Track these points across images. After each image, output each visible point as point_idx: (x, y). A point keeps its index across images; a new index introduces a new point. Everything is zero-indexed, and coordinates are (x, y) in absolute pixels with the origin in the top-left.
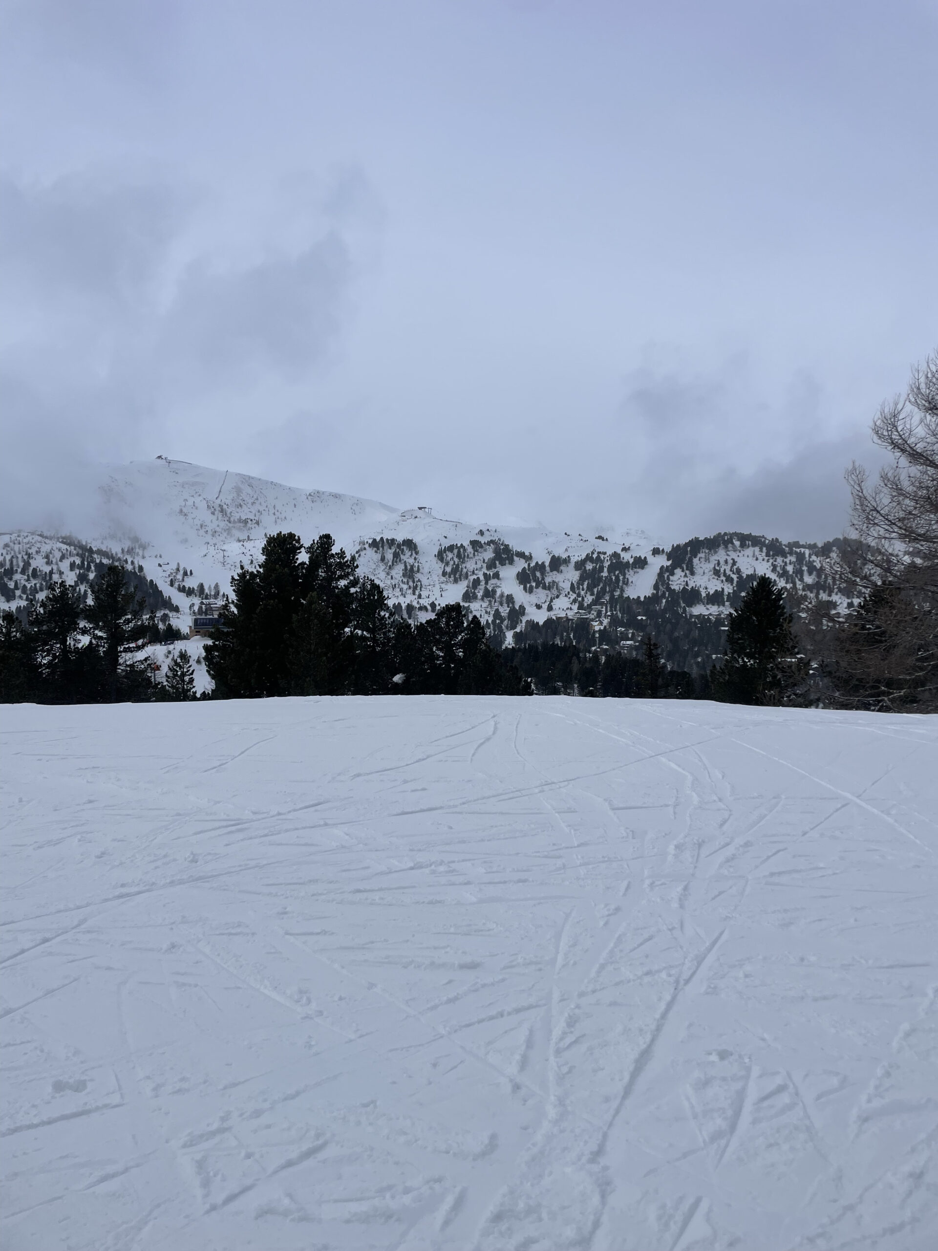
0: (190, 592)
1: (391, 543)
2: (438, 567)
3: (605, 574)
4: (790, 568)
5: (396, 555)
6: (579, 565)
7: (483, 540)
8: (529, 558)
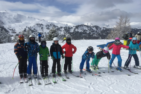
0: (11, 30)
1: (39, 24)
2: (46, 28)
3: (67, 29)
4: (90, 29)
5: (40, 26)
6: (64, 28)
7: (52, 24)
8: (58, 27)
